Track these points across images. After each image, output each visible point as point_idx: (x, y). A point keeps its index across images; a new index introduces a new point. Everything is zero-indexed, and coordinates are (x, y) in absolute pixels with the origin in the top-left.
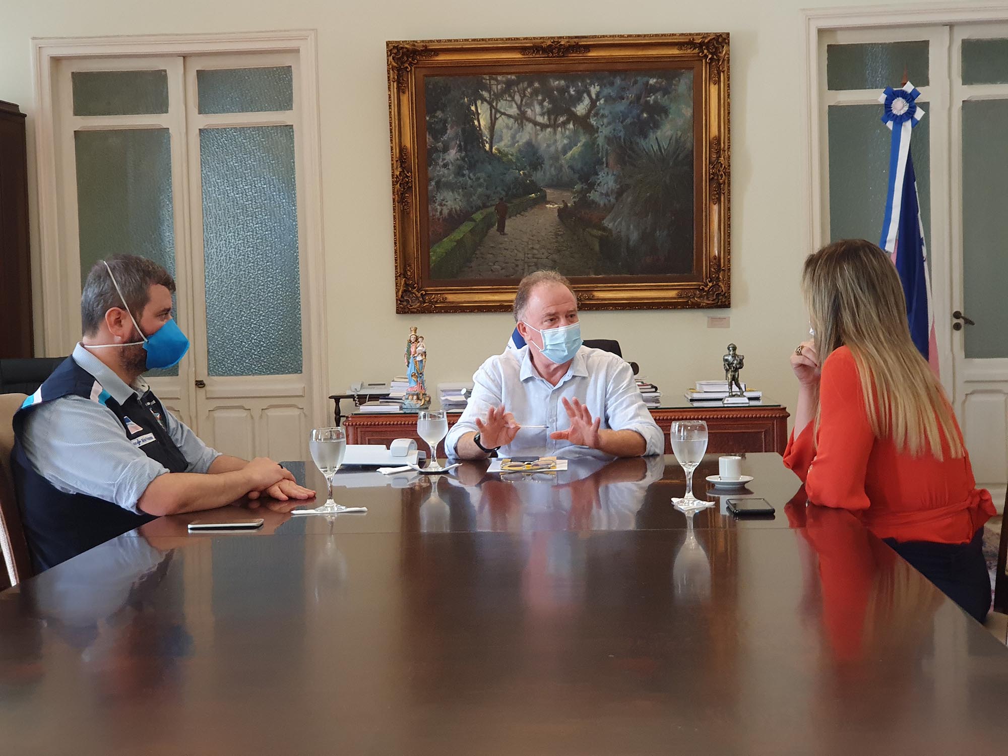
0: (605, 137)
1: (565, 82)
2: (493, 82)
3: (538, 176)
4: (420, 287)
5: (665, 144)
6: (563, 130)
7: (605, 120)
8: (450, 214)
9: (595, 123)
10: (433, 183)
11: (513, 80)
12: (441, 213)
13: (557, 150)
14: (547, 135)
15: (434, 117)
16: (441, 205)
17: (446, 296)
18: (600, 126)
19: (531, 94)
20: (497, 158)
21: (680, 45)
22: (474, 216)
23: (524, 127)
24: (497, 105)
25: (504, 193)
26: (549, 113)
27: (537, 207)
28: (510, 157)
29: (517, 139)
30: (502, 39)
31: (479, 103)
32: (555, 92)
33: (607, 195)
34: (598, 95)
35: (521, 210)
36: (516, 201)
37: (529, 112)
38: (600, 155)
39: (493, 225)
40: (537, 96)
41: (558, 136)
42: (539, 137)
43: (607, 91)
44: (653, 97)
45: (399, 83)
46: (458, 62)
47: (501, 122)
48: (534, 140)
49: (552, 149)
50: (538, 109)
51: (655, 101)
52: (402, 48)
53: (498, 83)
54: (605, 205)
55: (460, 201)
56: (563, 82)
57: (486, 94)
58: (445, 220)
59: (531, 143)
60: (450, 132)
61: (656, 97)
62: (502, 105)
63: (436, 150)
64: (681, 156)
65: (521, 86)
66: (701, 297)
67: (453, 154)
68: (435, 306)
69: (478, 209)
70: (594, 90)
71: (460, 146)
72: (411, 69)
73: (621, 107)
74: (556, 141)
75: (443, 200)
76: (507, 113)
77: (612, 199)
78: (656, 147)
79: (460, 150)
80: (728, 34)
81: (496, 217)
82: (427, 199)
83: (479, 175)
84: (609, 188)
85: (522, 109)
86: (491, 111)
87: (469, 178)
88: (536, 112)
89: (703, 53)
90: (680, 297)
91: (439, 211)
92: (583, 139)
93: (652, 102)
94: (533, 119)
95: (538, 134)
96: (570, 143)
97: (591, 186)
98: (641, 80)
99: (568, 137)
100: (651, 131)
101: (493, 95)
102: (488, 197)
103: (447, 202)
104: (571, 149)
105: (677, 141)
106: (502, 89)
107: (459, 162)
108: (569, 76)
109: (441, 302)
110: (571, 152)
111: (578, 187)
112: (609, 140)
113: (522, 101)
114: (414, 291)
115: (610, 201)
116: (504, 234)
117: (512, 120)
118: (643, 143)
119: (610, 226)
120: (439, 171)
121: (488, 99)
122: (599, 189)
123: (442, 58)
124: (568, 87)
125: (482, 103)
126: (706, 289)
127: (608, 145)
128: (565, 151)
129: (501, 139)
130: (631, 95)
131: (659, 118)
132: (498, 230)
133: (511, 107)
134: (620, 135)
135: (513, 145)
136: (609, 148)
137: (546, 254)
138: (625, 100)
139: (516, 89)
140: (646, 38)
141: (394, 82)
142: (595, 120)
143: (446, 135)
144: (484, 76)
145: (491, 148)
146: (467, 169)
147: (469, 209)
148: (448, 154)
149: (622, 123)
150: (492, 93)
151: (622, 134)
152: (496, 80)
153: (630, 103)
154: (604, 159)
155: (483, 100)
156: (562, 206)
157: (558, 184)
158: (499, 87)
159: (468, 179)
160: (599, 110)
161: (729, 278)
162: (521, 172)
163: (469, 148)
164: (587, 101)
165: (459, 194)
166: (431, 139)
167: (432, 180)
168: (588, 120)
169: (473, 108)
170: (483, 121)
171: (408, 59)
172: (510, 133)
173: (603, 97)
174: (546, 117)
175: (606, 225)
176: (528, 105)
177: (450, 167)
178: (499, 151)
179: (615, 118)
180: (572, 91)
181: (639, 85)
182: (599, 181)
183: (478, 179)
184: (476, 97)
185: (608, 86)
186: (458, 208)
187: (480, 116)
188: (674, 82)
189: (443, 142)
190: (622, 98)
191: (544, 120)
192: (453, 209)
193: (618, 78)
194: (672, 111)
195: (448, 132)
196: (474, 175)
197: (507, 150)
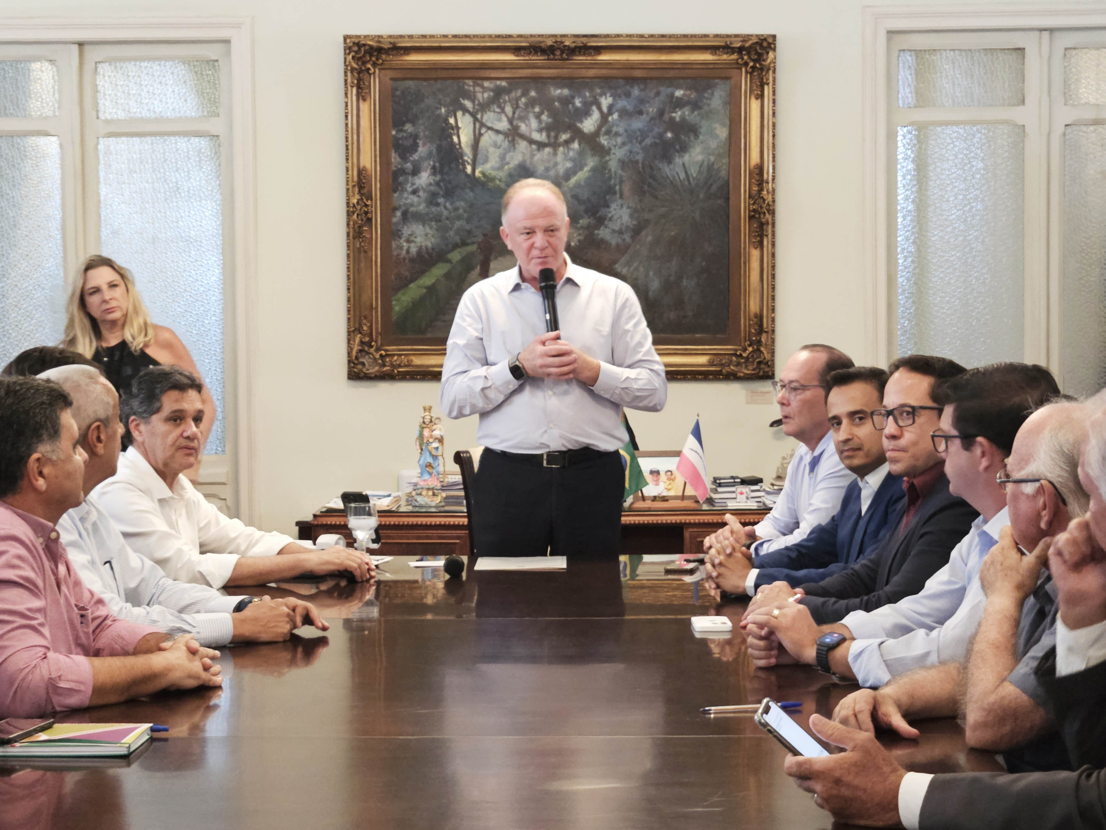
0: (619, 160)
1: (569, 90)
2: (478, 89)
4: (379, 345)
5: (693, 172)
6: (566, 151)
7: (619, 140)
8: (419, 252)
9: (606, 143)
10: (398, 214)
11: (504, 87)
12: (408, 252)
13: (557, 176)
14: (546, 157)
15: (401, 131)
16: (408, 241)
17: (413, 358)
18: (612, 147)
19: (526, 105)
20: (484, 184)
21: (713, 49)
22: (450, 256)
23: (517, 146)
24: (482, 117)
28: (497, 182)
29: (507, 160)
30: (490, 36)
31: (459, 114)
32: (556, 104)
33: (620, 232)
34: (610, 107)
37: (523, 128)
38: (612, 183)
40: (533, 107)
41: (560, 157)
42: (536, 158)
43: (622, 103)
44: (679, 113)
45: (359, 87)
46: (435, 63)
47: (487, 139)
48: (528, 161)
49: (552, 173)
50: (534, 123)
51: (683, 119)
52: (364, 45)
53: (485, 89)
54: (618, 244)
55: (433, 236)
56: (566, 92)
57: (468, 104)
58: (412, 260)
59: (525, 165)
60: (422, 150)
61: (684, 113)
62: (489, 117)
63: (402, 172)
64: (714, 188)
65: (513, 95)
66: (738, 364)
67: (424, 178)
68: (398, 372)
69: (456, 246)
70: (606, 102)
71: (434, 168)
72: (375, 71)
73: (638, 124)
74: (556, 164)
75: (411, 235)
76: (495, 128)
77: (627, 237)
78: (682, 176)
79: (435, 174)
80: (774, 37)
81: (480, 258)
82: (390, 234)
83: (458, 204)
84: (622, 224)
85: (515, 123)
86: (474, 124)
87: (444, 207)
88: (532, 127)
89: (743, 59)
90: (711, 364)
91: (405, 248)
92: (591, 162)
93: (678, 119)
94: (528, 134)
95: (534, 155)
96: (575, 166)
97: (601, 221)
98: (665, 91)
99: (572, 160)
100: (677, 154)
101: (478, 105)
102: (469, 232)
103: (416, 237)
104: (575, 173)
105: (710, 167)
106: (489, 98)
107: (432, 188)
108: (574, 83)
109: (406, 366)
110: (575, 178)
111: (583, 222)
112: (623, 164)
113: (514, 113)
114: (372, 350)
115: (624, 240)
117: (501, 137)
118: (667, 170)
119: (624, 272)
120: (406, 199)
121: (471, 110)
122: (610, 224)
123: (414, 58)
124: (573, 97)
125: (464, 114)
126: (744, 355)
127: (622, 170)
128: (568, 175)
129: (486, 160)
130: (652, 110)
131: (687, 139)
132: (480, 275)
133: (500, 120)
134: (637, 158)
135: (501, 168)
136: (623, 174)
138: (645, 116)
139: (507, 98)
140: (672, 39)
141: (352, 87)
142: (606, 140)
143: (417, 154)
144: (467, 81)
145: (474, 170)
146: (443, 197)
147: (444, 247)
148: (419, 178)
149: (640, 143)
150: (477, 102)
151: (640, 157)
152: (482, 86)
153: (651, 119)
154: (617, 188)
155: (465, 110)
158: (486, 95)
159: (443, 209)
160: (611, 127)
161: (773, 341)
163: (446, 169)
164: (596, 115)
165: (431, 228)
166: (398, 159)
167: (395, 209)
168: (598, 139)
169: (452, 121)
170: (465, 138)
171: (371, 59)
172: (498, 152)
173: (618, 111)
174: (544, 134)
175: (619, 270)
176: (522, 119)
177: (421, 193)
178: (483, 174)
179: (631, 136)
180: (578, 103)
181: (662, 97)
182: (610, 215)
183: (456, 209)
184: (456, 107)
185: (624, 97)
186: (429, 245)
187: (461, 131)
188: (706, 95)
189: (412, 162)
190: (640, 113)
191: (540, 137)
192: (424, 248)
193: (636, 87)
194: (703, 130)
195: (420, 149)
196: (452, 204)
197: (494, 173)
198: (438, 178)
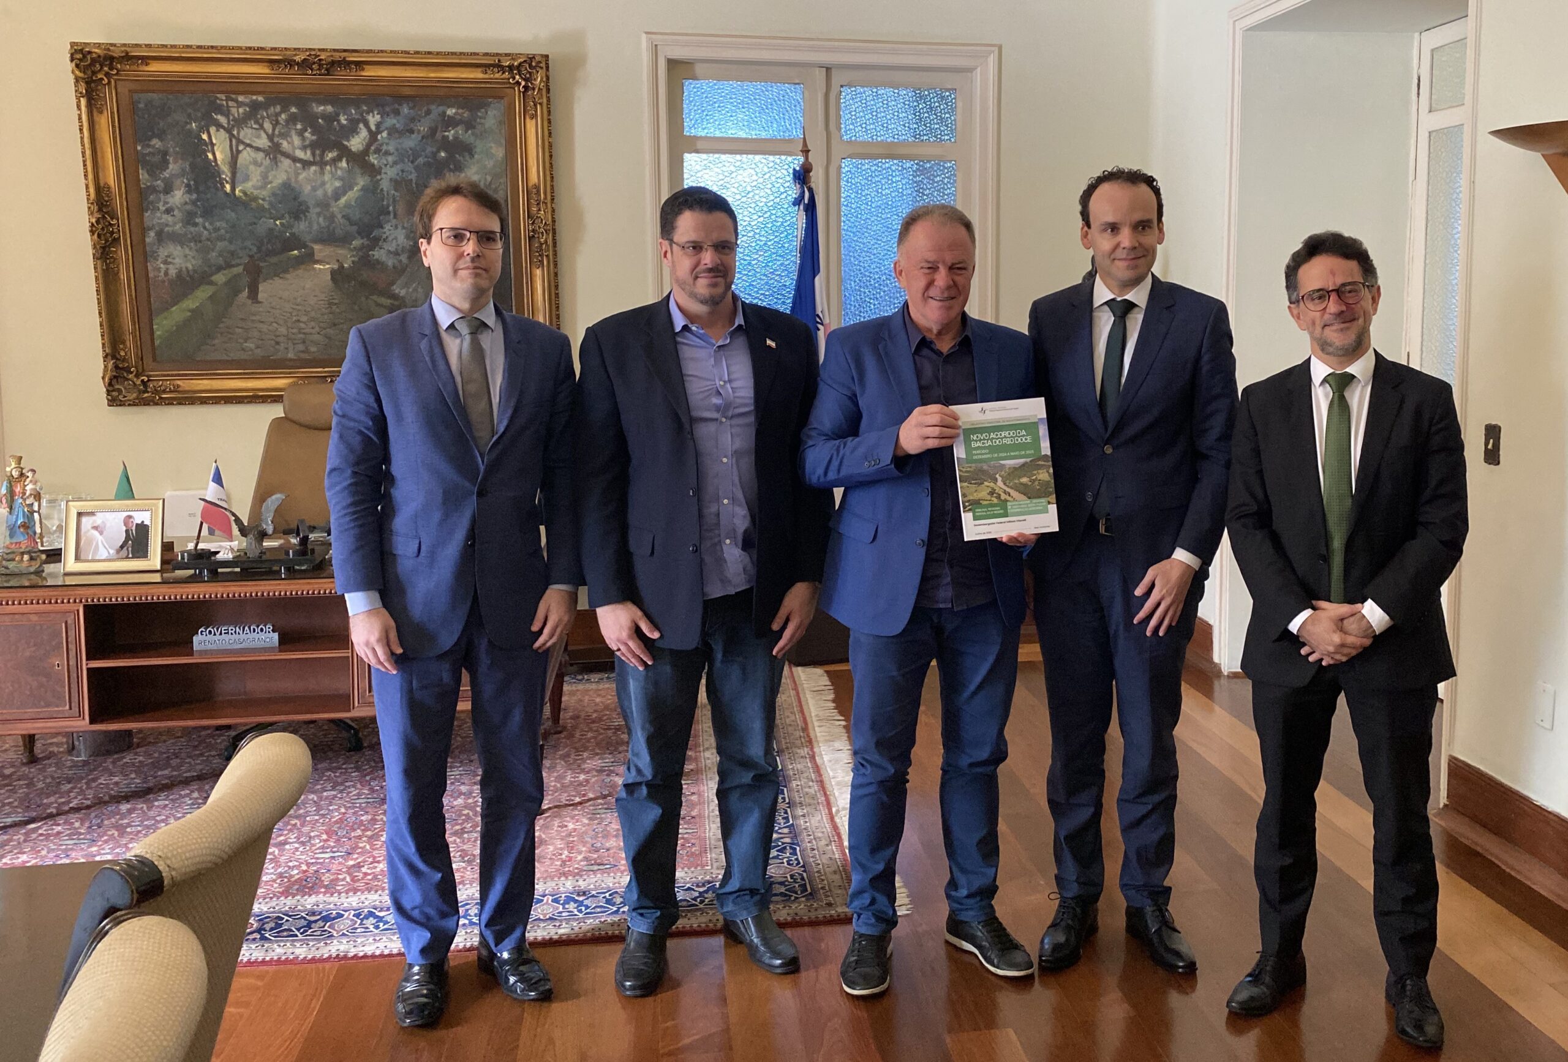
0: (391, 179)
1: (333, 107)
2: (231, 103)
3: (301, 227)
4: (140, 371)
6: (333, 170)
7: (390, 159)
8: (179, 275)
9: (376, 162)
10: (152, 234)
11: (261, 102)
12: (166, 274)
13: (325, 194)
14: (311, 175)
15: (149, 146)
16: (165, 262)
17: (179, 382)
18: (383, 167)
19: (287, 121)
20: (245, 203)
21: (485, 67)
22: (214, 278)
23: (279, 164)
24: (238, 133)
25: (255, 249)
26: (313, 146)
27: (303, 267)
28: (261, 202)
29: (270, 178)
30: (240, 48)
31: (213, 130)
32: (320, 121)
33: (396, 253)
34: (378, 125)
35: (280, 271)
36: (274, 260)
37: (285, 145)
38: (385, 203)
39: (240, 291)
40: (295, 125)
41: (327, 177)
42: (301, 177)
43: (391, 121)
45: (91, 99)
46: (179, 74)
47: (246, 155)
48: (293, 180)
49: (320, 193)
50: (297, 141)
51: (456, 138)
53: (240, 104)
54: (394, 267)
55: (193, 257)
56: (329, 108)
57: (222, 119)
58: (171, 282)
59: (290, 185)
60: (173, 167)
61: (457, 132)
62: (246, 134)
63: (153, 190)
65: (272, 110)
67: (178, 196)
68: (161, 398)
69: (219, 269)
70: (373, 119)
71: (188, 185)
72: (109, 83)
73: (410, 142)
74: (323, 184)
75: (168, 257)
76: (254, 145)
77: (404, 258)
79: (189, 189)
80: (546, 56)
81: (246, 280)
82: (142, 256)
83: (218, 224)
84: (398, 245)
85: (276, 140)
86: (231, 141)
87: (203, 227)
88: (293, 144)
89: (514, 78)
91: (163, 271)
92: (361, 181)
93: (451, 138)
94: (291, 152)
95: (299, 174)
96: (343, 186)
97: (375, 242)
98: (436, 110)
99: (341, 179)
101: (233, 120)
102: (232, 253)
103: (174, 259)
104: (344, 194)
106: (244, 114)
107: (188, 207)
108: (339, 100)
109: (171, 391)
110: (345, 198)
111: (356, 243)
112: (396, 183)
113: (274, 130)
114: (130, 376)
115: (400, 261)
116: (259, 303)
117: (261, 155)
119: (403, 293)
120: (160, 218)
121: (226, 126)
122: (386, 246)
123: (155, 67)
124: (338, 115)
125: (218, 130)
127: (396, 190)
128: (337, 195)
129: (247, 178)
130: (423, 127)
131: (461, 158)
132: (249, 297)
133: (259, 137)
134: (410, 177)
135: (263, 187)
136: (396, 194)
137: (317, 329)
138: (416, 134)
139: (265, 114)
140: (439, 56)
141: (84, 97)
142: (376, 159)
143: (168, 171)
144: (218, 95)
145: (233, 189)
146: (201, 216)
147: (206, 269)
148: (173, 197)
149: (412, 162)
150: (231, 118)
151: (413, 176)
152: (236, 101)
153: (423, 137)
154: (391, 208)
155: (219, 126)
156: (336, 267)
157: (329, 238)
158: (241, 110)
159: (202, 229)
160: (381, 146)
162: (278, 222)
163: (201, 188)
164: (364, 133)
165: (191, 249)
166: (146, 176)
167: (150, 229)
168: (367, 158)
169: (205, 137)
170: (220, 154)
171: (104, 66)
172: (259, 170)
173: (387, 129)
174: (309, 152)
175: (397, 291)
176: (283, 135)
177: (176, 212)
178: (245, 193)
179: (403, 156)
180: (343, 120)
181: (434, 115)
182: (384, 236)
183: (217, 230)
184: (208, 122)
185: (392, 116)
186: (190, 267)
187: (215, 148)
188: (479, 114)
189: (164, 180)
190: (412, 131)
191: (306, 155)
192: (184, 269)
193: (405, 105)
194: (478, 150)
195: (171, 166)
196: (211, 224)
197: (256, 192)
198: (194, 196)
